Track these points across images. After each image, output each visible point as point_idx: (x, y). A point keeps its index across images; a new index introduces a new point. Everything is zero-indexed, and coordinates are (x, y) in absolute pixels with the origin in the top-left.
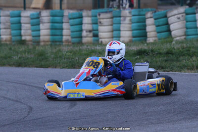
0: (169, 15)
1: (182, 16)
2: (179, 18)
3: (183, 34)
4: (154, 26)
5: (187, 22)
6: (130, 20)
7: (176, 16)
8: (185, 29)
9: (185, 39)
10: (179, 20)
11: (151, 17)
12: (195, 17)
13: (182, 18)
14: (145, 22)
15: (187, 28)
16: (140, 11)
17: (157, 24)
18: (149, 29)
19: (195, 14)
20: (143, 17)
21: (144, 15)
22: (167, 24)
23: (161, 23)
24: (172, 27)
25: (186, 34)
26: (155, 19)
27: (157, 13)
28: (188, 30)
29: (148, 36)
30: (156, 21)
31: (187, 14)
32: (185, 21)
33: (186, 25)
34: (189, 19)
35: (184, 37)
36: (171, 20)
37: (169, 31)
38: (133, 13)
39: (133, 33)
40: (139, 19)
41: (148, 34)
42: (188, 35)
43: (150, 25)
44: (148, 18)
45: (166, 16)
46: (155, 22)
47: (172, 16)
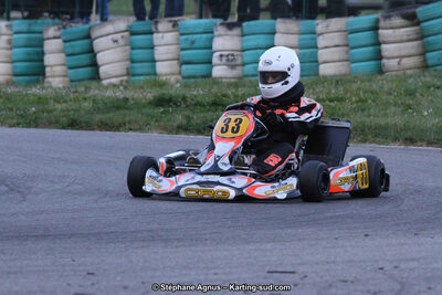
0: (95, 34)
1: (123, 37)
2: (116, 41)
3: (124, 71)
4: (63, 55)
5: (132, 49)
6: (9, 42)
7: (110, 37)
8: (128, 62)
9: (127, 81)
10: (115, 45)
11: (55, 38)
12: (152, 40)
13: (121, 42)
14: (42, 46)
15: (133, 62)
16: (30, 25)
17: (70, 51)
18: (49, 59)
19: (152, 33)
20: (39, 35)
21: (41, 33)
22: (91, 51)
23: (78, 50)
24: (100, 58)
25: (129, 73)
26: (65, 41)
27: (69, 29)
28: (135, 65)
29: (48, 74)
30: (67, 44)
31: (133, 34)
32: (128, 48)
33: (131, 54)
34: (138, 44)
35: (125, 78)
36: (98, 44)
37: (94, 65)
38: (15, 29)
39: (14, 67)
40: (29, 39)
41: (48, 69)
42: (134, 75)
43: (52, 52)
44: (48, 39)
45: (88, 36)
46: (65, 47)
47: (102, 36)
